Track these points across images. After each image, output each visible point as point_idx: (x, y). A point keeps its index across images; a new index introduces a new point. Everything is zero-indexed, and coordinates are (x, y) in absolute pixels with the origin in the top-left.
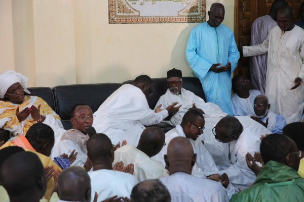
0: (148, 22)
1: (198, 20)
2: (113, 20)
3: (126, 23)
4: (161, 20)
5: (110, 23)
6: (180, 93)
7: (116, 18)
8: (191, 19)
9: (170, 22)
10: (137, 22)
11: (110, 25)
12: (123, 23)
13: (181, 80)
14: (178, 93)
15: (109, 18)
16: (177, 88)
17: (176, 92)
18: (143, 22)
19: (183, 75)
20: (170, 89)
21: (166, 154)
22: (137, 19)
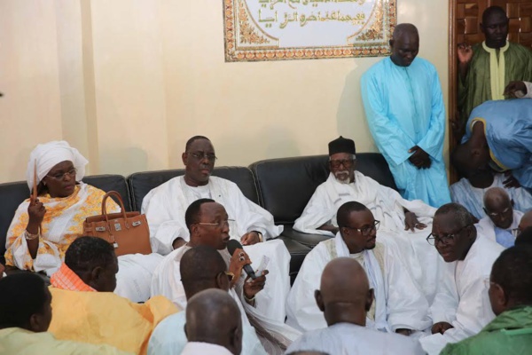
0: (294, 58)
1: (382, 52)
2: (232, 55)
3: (254, 61)
4: (316, 54)
5: (227, 60)
6: (353, 180)
7: (237, 53)
8: (371, 50)
9: (333, 56)
10: (275, 58)
11: (228, 63)
12: (249, 61)
13: (354, 157)
14: (349, 180)
15: (225, 52)
16: (347, 172)
17: (345, 179)
18: (284, 58)
19: (358, 150)
20: (334, 173)
21: (319, 289)
22: (275, 53)
